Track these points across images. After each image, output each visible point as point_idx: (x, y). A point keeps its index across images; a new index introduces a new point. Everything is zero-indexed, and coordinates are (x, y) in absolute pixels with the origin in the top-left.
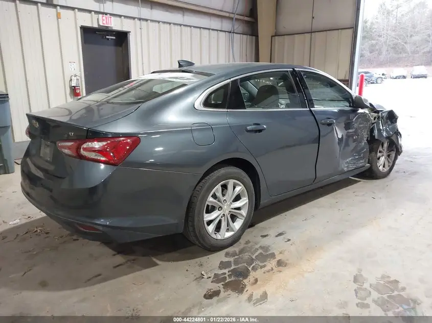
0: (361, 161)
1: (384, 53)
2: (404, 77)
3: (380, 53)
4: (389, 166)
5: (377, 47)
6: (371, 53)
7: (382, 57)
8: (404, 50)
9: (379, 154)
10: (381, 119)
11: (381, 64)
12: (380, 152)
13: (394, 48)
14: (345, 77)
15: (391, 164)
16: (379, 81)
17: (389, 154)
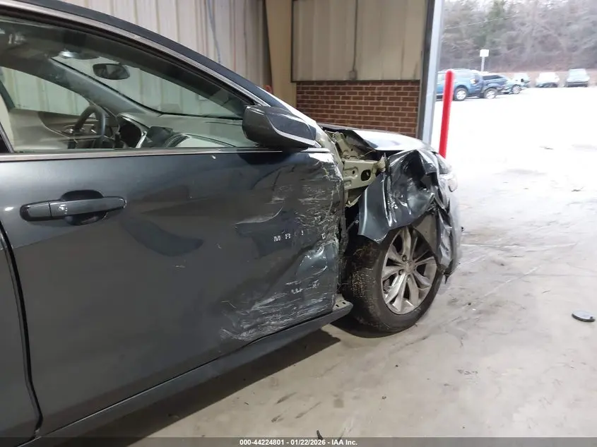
0: (314, 301)
1: (528, 49)
2: (555, 85)
3: (522, 50)
4: (420, 295)
5: (519, 41)
6: (509, 48)
7: (525, 57)
8: (555, 46)
9: (387, 271)
10: (385, 176)
11: (522, 67)
12: (391, 263)
13: (542, 42)
14: (415, 75)
15: (427, 290)
16: (515, 89)
17: (420, 263)
